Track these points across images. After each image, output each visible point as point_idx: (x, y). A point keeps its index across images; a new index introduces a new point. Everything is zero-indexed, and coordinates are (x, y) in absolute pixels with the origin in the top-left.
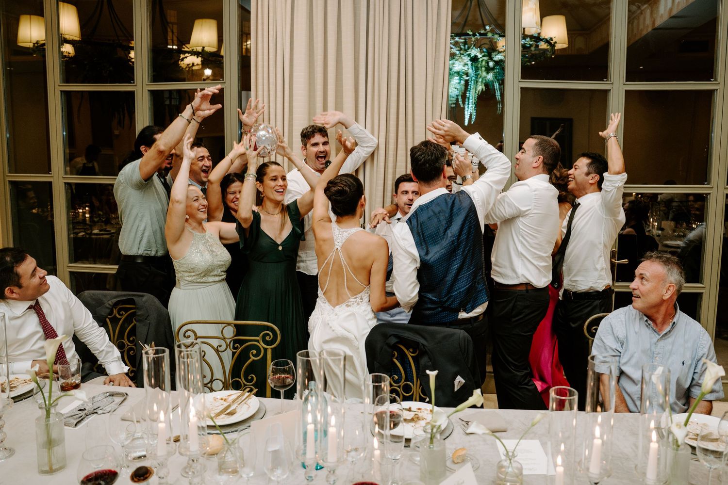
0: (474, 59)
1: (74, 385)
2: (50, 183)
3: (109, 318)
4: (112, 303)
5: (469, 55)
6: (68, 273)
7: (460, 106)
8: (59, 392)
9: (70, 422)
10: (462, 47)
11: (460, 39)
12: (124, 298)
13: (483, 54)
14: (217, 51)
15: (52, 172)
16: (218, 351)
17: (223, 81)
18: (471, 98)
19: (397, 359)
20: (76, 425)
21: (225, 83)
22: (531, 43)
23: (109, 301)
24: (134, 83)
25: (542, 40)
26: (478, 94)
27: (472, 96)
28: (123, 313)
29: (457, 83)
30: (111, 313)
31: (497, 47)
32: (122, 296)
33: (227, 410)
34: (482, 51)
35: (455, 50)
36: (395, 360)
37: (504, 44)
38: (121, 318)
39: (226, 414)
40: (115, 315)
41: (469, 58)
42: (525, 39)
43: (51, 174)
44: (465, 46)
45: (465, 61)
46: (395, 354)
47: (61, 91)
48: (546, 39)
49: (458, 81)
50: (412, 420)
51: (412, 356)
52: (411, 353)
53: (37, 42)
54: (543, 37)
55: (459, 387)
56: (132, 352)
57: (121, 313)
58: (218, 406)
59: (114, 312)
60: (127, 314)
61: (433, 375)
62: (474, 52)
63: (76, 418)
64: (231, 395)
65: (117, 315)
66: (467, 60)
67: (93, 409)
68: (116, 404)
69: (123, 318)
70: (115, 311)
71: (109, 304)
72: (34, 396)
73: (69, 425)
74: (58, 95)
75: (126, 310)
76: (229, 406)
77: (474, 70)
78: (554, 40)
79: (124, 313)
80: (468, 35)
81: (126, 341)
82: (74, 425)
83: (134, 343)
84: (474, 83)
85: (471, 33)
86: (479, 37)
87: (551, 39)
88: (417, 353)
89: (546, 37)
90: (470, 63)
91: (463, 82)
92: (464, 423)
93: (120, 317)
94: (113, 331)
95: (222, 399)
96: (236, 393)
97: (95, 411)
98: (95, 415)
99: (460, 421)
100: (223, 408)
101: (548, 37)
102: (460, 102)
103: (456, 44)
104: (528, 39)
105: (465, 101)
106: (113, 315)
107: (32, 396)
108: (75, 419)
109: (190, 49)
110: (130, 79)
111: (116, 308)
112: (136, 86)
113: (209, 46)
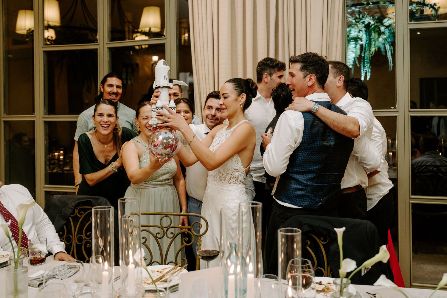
0: (368, 26)
1: (40, 259)
2: (33, 122)
3: (71, 217)
4: (74, 204)
5: (363, 23)
6: (44, 192)
7: (357, 66)
8: (28, 264)
9: (35, 283)
10: (357, 16)
11: (356, 8)
13: (375, 21)
14: (160, 32)
15: (35, 114)
16: (157, 237)
17: (164, 38)
18: (366, 58)
19: (309, 247)
20: (39, 286)
21: (166, 39)
22: (417, 8)
23: (72, 203)
24: (97, 43)
25: (427, 5)
26: (372, 55)
27: (367, 57)
28: (82, 213)
29: (353, 47)
30: (73, 212)
31: (388, 14)
32: (82, 199)
33: (162, 279)
34: (374, 18)
35: (351, 20)
36: (308, 248)
37: (394, 11)
38: (82, 217)
39: (161, 281)
40: (76, 215)
41: (364, 25)
42: (412, 5)
43: (34, 115)
44: (359, 16)
45: (360, 28)
46: (308, 242)
47: (44, 51)
48: (431, 5)
49: (354, 46)
50: (323, 291)
51: (322, 244)
52: (323, 241)
53: (29, 30)
54: (428, 3)
55: (366, 272)
56: (89, 245)
57: (81, 213)
58: (155, 276)
59: (76, 212)
60: (85, 214)
61: (341, 232)
62: (368, 20)
63: (40, 281)
64: (165, 269)
65: (78, 215)
66: (361, 27)
67: (53, 275)
68: (72, 273)
69: (83, 216)
70: (76, 211)
71: (73, 206)
72: (9, 266)
73: (34, 286)
74: (42, 54)
75: (85, 210)
76: (164, 276)
77: (367, 34)
78: (438, 5)
79: (83, 213)
80: (363, 4)
81: (84, 236)
82: (37, 286)
83: (90, 238)
84: (368, 46)
85: (365, 3)
86: (372, 6)
87: (435, 4)
88: (327, 241)
89: (430, 3)
90: (364, 29)
91: (358, 46)
92: (372, 296)
93: (80, 216)
94: (74, 226)
95: (158, 272)
96: (170, 267)
97: (54, 276)
98: (54, 279)
99: (367, 295)
100: (158, 278)
101: (432, 3)
102: (357, 63)
103: (352, 14)
104: (414, 5)
105: (361, 61)
106: (75, 214)
107: (7, 266)
108: (38, 281)
109: (140, 30)
110: (94, 41)
111: (77, 209)
112: (98, 45)
113: (154, 27)
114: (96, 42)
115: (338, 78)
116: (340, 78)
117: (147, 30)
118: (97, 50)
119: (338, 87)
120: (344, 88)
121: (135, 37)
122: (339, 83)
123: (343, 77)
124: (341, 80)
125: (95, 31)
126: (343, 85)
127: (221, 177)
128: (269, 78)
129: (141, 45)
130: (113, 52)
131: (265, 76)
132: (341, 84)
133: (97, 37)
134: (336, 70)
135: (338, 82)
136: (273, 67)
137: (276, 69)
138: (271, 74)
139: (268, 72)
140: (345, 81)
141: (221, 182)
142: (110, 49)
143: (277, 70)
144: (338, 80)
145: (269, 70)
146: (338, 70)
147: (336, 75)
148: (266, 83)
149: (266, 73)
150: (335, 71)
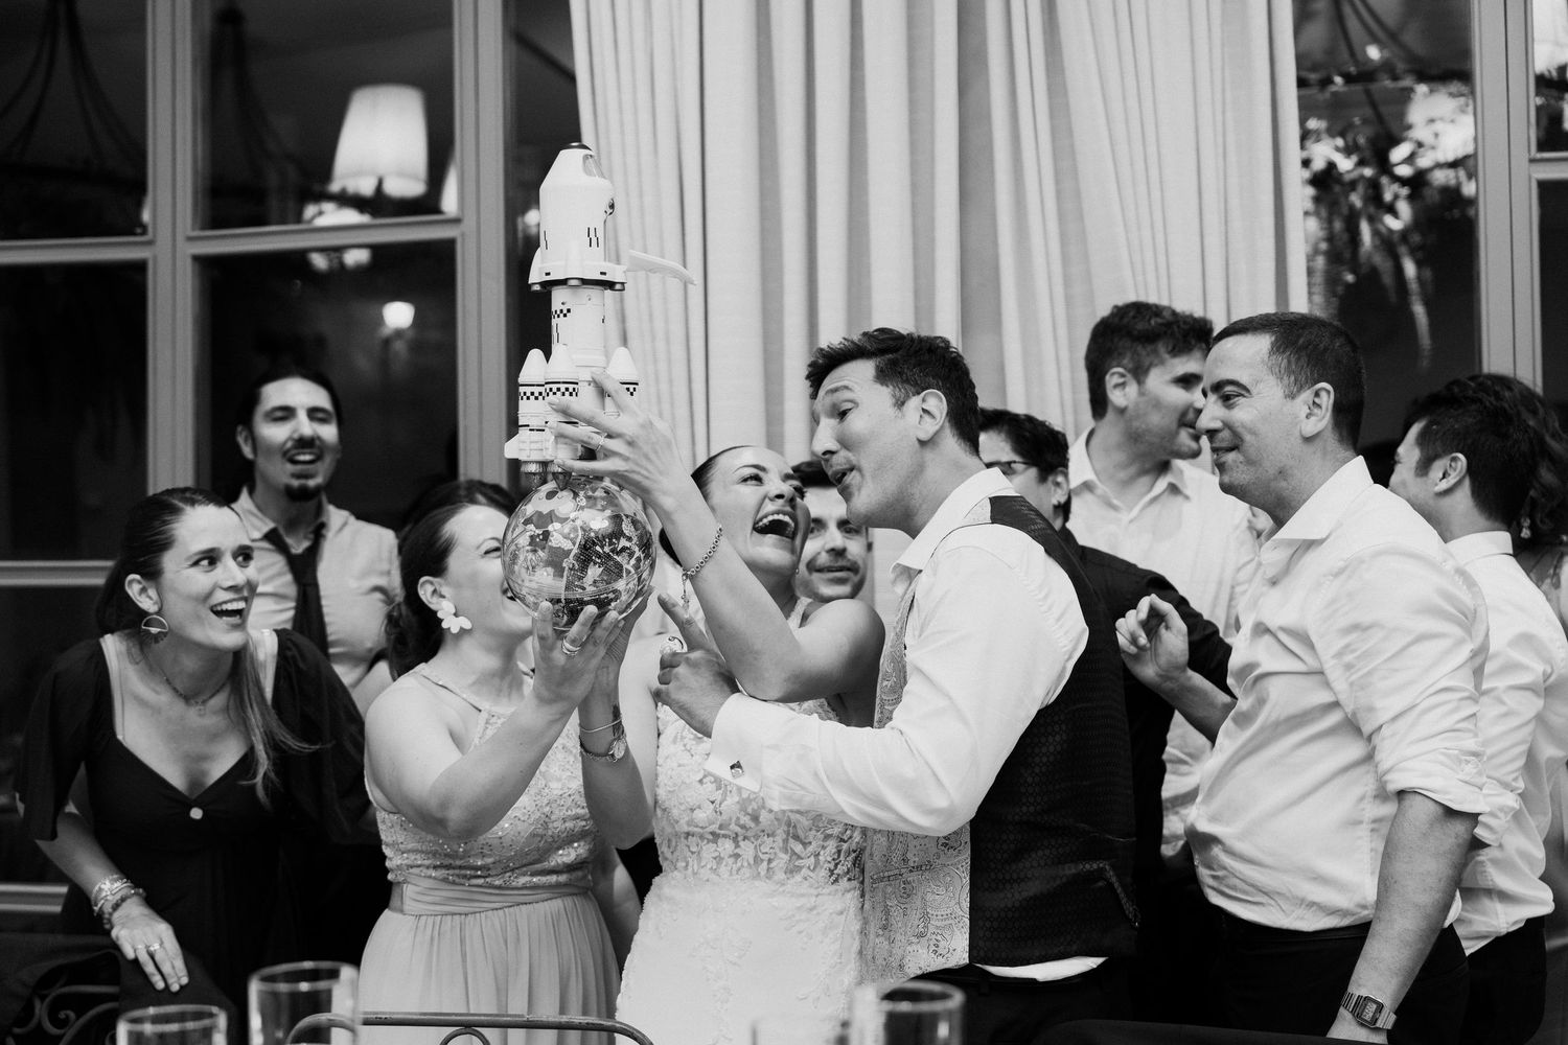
3: (16, 1037)
4: (32, 975)
12: (78, 958)
17: (440, 218)
23: (20, 970)
24: (144, 233)
28: (67, 1017)
30: (26, 1014)
32: (68, 949)
38: (63, 1035)
40: (39, 1025)
57: (62, 1015)
59: (37, 1011)
60: (83, 1020)
65: (48, 1026)
69: (70, 1033)
70: (40, 1009)
71: (24, 984)
75: (83, 1003)
79: (72, 1015)
93: (62, 1031)
106: (32, 1023)
109: (335, 187)
110: (131, 226)
111: (43, 998)
112: (150, 243)
113: (401, 174)
114: (139, 230)
115: (1307, 395)
116: (1317, 394)
117: (366, 188)
118: (140, 267)
119: (1308, 440)
120: (1341, 440)
121: (313, 218)
122: (1313, 419)
123: (1328, 392)
124: (1319, 406)
125: (137, 188)
126: (1330, 427)
127: (799, 857)
128: (1132, 389)
129: (339, 250)
130: (218, 275)
131: (1116, 380)
132: (1322, 420)
133: (146, 216)
134: (1293, 360)
135: (1308, 416)
136: (1150, 338)
137: (1161, 348)
138: (1139, 373)
139: (1125, 361)
140: (1339, 409)
141: (798, 878)
142: (205, 263)
143: (1169, 353)
144: (1305, 403)
145: (1129, 355)
146: (1304, 360)
147: (1296, 380)
148: (1122, 411)
149: (1118, 366)
150: (1289, 362)
